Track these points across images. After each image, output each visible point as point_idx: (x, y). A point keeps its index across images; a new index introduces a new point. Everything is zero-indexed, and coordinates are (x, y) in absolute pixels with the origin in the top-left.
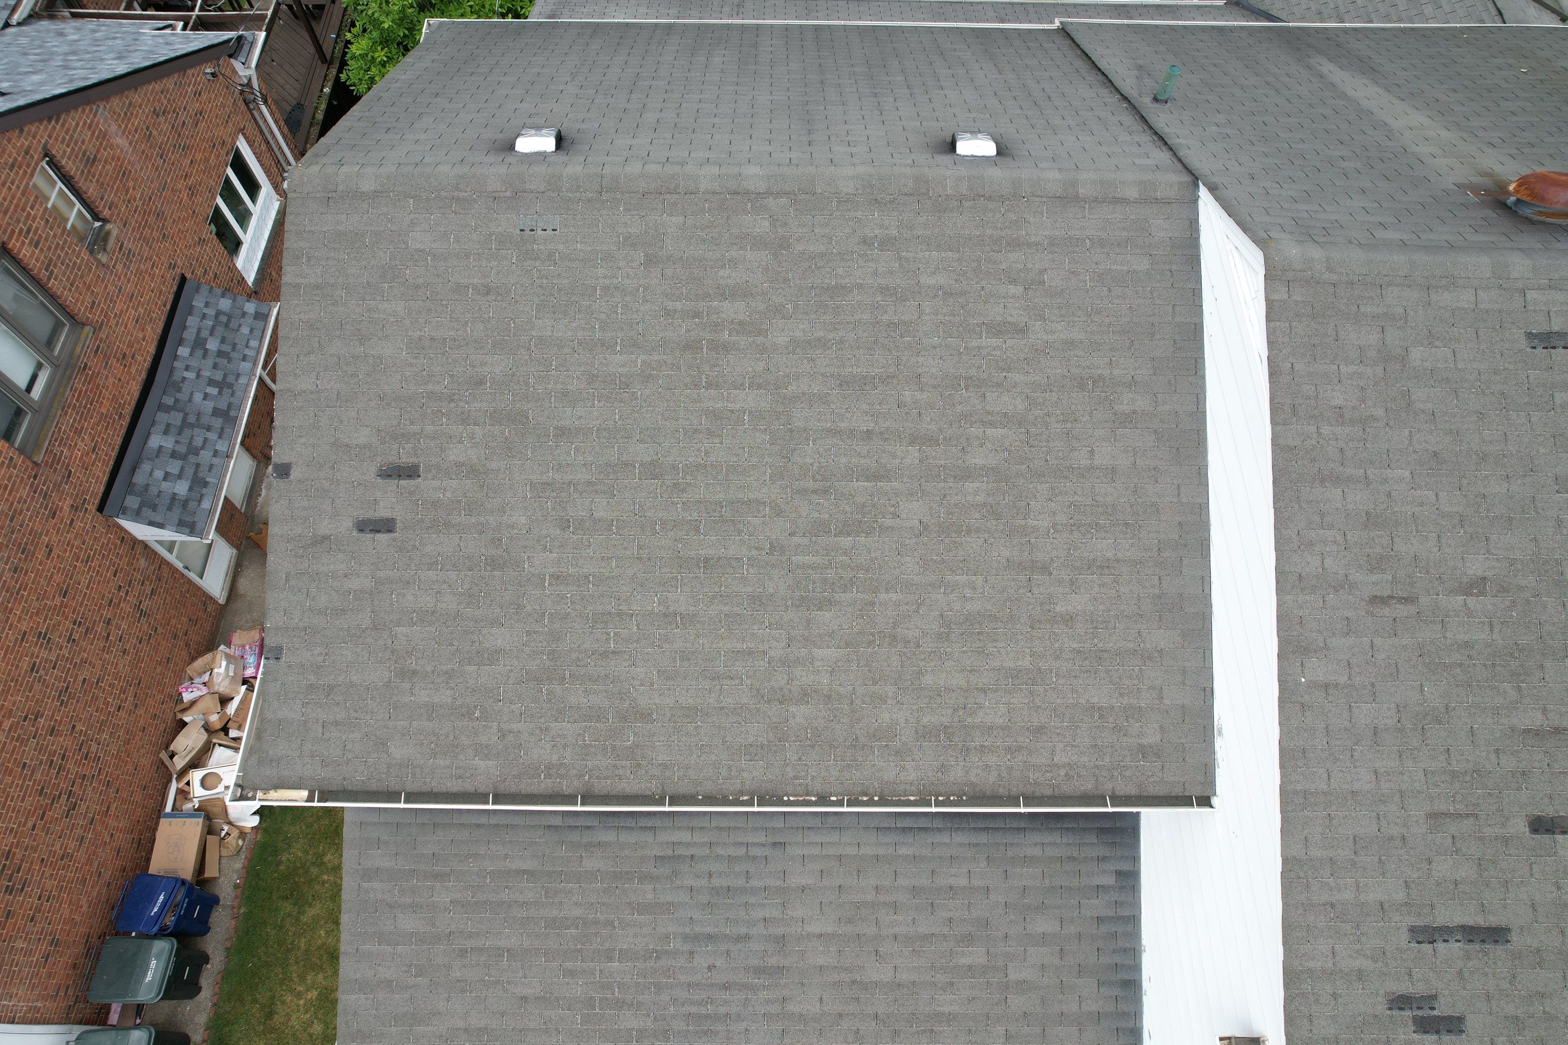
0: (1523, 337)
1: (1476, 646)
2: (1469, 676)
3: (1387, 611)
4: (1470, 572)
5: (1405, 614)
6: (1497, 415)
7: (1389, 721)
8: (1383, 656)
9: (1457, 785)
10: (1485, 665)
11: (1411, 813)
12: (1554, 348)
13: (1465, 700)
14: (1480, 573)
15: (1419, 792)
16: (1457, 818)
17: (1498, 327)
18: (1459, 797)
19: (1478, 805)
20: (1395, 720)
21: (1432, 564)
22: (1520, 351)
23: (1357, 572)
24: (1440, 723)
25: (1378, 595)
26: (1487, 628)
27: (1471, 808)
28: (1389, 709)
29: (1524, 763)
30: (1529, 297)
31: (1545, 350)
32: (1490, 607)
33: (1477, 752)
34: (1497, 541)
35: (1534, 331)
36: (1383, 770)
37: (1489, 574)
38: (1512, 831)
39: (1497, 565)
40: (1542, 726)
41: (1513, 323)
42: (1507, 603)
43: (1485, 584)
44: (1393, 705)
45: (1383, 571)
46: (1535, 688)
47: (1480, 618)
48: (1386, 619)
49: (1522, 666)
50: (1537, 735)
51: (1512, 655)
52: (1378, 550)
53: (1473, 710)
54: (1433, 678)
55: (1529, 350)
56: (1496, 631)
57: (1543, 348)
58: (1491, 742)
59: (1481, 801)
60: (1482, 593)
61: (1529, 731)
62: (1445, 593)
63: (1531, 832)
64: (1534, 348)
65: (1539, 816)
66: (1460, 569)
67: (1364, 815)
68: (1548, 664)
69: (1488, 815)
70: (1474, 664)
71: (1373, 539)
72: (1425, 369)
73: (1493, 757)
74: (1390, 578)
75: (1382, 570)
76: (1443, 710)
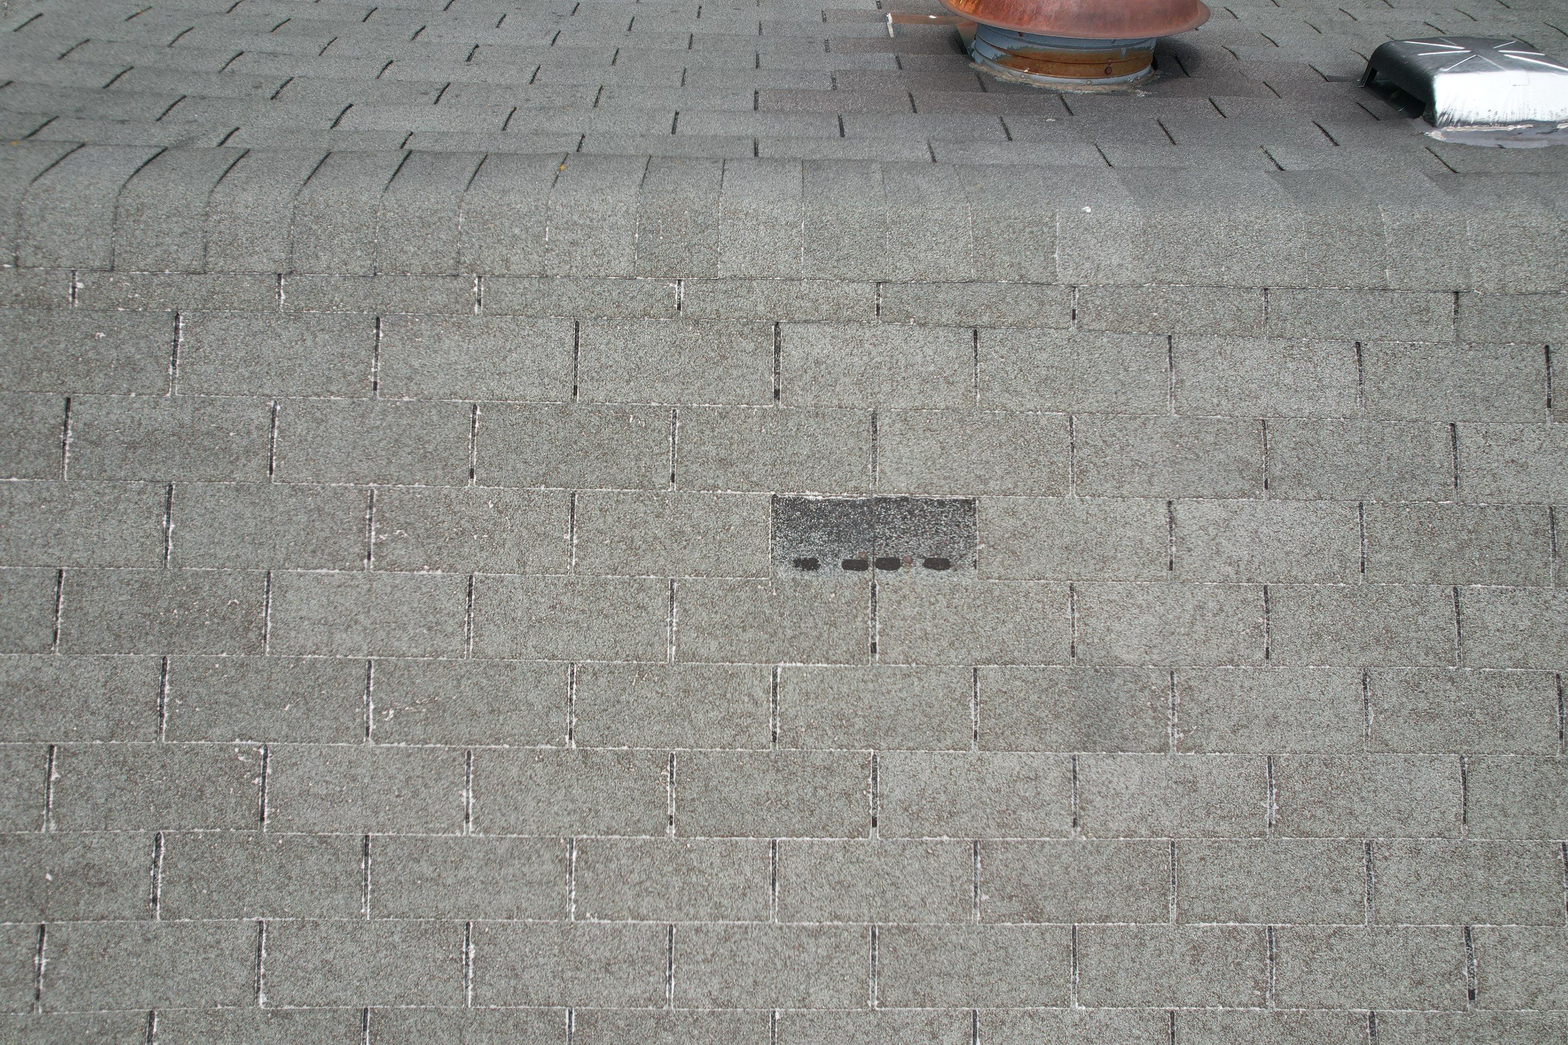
0: (765, 519)
6: (638, 852)
12: (891, 564)
17: (660, 480)
22: (750, 579)
30: (793, 353)
31: (853, 576)
35: (810, 496)
41: (723, 462)
55: (785, 573)
57: (848, 565)
64: (810, 565)
72: (343, 664)
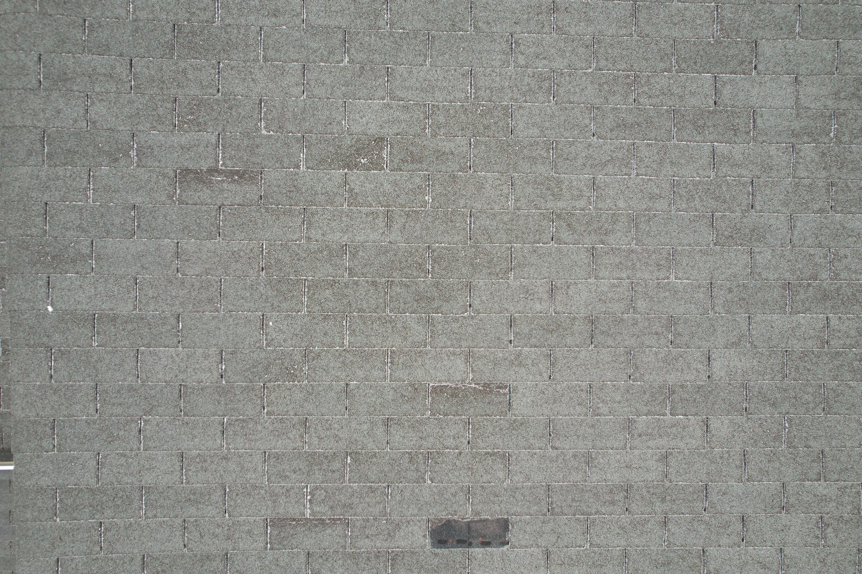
1: (361, 253)
2: (345, 301)
3: (205, 194)
4: (357, 129)
5: (238, 200)
7: (204, 376)
8: (198, 270)
9: (319, 476)
10: (374, 283)
11: (241, 519)
13: (337, 340)
14: (373, 130)
15: (254, 487)
16: (316, 526)
18: (321, 494)
19: (350, 506)
20: (216, 375)
21: (289, 115)
23: (154, 128)
24: (293, 377)
25: (191, 167)
26: (381, 222)
27: (339, 510)
28: (206, 357)
29: (431, 439)
32: (387, 187)
33: (354, 425)
34: (406, 75)
36: (195, 452)
37: (389, 131)
38: (403, 544)
39: (405, 116)
40: (463, 381)
42: (418, 180)
43: (382, 149)
44: (213, 351)
45: (200, 127)
46: (456, 320)
47: (371, 205)
48: (204, 208)
49: (437, 285)
50: (454, 395)
51: (420, 267)
52: (194, 91)
53: (350, 357)
54: (284, 305)
56: (396, 227)
58: (378, 407)
59: (356, 500)
60: (377, 165)
61: (442, 389)
62: (310, 164)
63: (433, 545)
65: (449, 521)
66: (339, 123)
67: (161, 524)
68: (480, 282)
69: (368, 520)
70: (356, 283)
71: (184, 71)
73: (380, 431)
74: (213, 140)
75: (199, 124)
76: (298, 358)
